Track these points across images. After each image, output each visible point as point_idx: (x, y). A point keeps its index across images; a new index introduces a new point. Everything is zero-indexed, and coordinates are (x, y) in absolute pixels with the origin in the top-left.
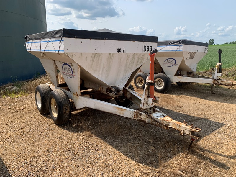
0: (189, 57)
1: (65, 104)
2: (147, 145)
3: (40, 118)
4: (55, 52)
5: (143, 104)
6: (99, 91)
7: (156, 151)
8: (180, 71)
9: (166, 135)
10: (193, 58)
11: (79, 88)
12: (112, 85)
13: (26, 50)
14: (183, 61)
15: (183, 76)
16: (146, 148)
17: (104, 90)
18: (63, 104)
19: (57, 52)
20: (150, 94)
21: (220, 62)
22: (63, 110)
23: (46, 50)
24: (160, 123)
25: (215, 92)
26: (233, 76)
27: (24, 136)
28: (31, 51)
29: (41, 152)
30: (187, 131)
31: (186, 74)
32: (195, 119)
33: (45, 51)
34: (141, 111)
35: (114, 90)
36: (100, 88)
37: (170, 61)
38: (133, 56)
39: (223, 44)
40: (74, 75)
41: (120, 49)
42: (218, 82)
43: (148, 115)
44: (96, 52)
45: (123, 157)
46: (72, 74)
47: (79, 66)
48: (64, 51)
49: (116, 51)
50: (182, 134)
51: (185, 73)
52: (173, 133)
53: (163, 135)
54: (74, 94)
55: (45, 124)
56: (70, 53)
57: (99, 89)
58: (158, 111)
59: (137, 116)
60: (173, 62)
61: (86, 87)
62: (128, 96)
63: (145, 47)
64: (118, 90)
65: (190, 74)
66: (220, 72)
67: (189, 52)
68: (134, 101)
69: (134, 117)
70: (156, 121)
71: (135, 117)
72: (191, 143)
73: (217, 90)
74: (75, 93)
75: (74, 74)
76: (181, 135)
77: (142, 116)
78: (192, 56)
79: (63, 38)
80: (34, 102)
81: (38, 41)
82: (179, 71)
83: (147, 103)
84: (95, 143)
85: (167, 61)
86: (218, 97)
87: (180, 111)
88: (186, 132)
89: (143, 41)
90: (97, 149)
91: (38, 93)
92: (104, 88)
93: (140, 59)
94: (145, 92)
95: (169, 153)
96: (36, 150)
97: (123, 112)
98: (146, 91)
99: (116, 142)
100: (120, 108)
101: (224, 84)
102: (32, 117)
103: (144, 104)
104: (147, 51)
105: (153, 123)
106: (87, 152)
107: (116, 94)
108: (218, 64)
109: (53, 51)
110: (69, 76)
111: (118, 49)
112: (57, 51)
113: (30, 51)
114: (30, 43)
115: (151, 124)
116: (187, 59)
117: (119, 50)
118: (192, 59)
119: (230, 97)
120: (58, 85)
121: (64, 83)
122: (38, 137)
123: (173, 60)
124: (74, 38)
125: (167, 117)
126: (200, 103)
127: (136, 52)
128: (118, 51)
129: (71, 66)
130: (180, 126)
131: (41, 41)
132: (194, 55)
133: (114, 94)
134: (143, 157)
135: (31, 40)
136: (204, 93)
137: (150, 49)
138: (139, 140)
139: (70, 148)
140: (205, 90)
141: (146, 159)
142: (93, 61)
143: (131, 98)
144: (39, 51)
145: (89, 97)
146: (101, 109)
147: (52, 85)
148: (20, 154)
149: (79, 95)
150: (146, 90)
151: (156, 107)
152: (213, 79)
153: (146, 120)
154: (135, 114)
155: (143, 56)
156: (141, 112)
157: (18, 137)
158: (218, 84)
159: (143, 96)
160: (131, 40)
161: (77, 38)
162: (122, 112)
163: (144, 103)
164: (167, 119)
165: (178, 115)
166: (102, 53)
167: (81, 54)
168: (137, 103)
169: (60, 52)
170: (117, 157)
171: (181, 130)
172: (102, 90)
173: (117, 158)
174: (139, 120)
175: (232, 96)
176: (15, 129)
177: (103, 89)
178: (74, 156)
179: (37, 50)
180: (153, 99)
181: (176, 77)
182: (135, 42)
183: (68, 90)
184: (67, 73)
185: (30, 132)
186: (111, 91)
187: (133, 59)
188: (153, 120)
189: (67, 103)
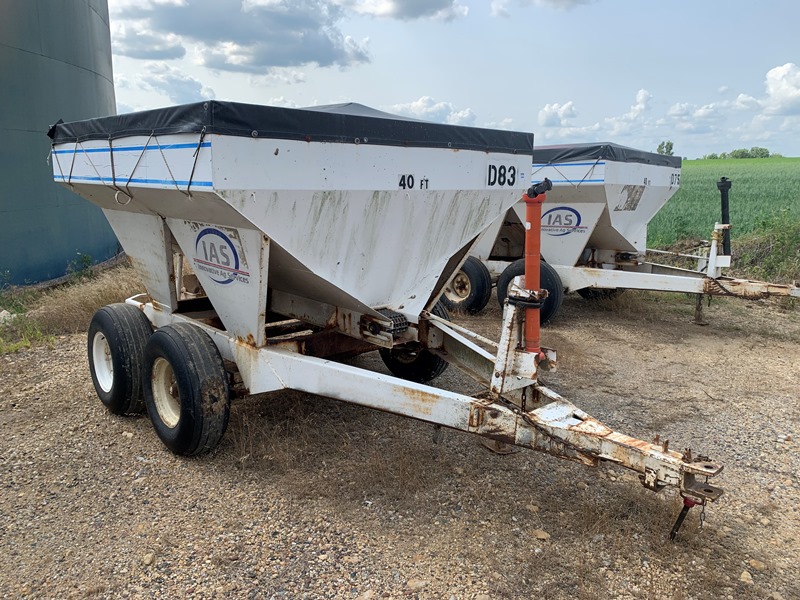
0: (623, 204)
1: (208, 378)
2: (521, 525)
3: (107, 430)
4: (173, 187)
5: (503, 377)
6: (331, 327)
7: (557, 546)
8: (593, 251)
9: (579, 484)
10: (636, 205)
11: (259, 322)
12: (379, 307)
13: (54, 177)
14: (605, 217)
15: (601, 268)
16: (518, 536)
17: (350, 323)
18: (201, 380)
19: (184, 188)
20: (525, 340)
21: (725, 220)
22: (202, 401)
23: (135, 181)
24: (567, 444)
25: (707, 318)
26: (753, 263)
27: (50, 504)
28: (72, 181)
29: (125, 570)
30: (669, 472)
31: (612, 260)
32: (666, 419)
33: (131, 184)
34: (496, 402)
35: (387, 324)
36: (334, 315)
37: (559, 216)
38: (454, 202)
39: (702, 157)
40: (243, 273)
41: (411, 176)
42: (722, 287)
43: (524, 417)
44: (327, 188)
45: (441, 578)
46: (237, 267)
47: (266, 239)
48: (210, 184)
49: (396, 186)
50: (652, 484)
51: (608, 255)
52: (602, 475)
53: (571, 485)
54: (241, 340)
55: (131, 453)
56: (233, 192)
57: (332, 321)
58: (552, 400)
59: (481, 420)
60: (571, 221)
61: (278, 311)
62: (433, 343)
63: (493, 171)
64: (402, 322)
65: (624, 259)
66: (726, 252)
67: (626, 187)
68: (454, 360)
69: (471, 425)
70: (553, 438)
71: (475, 423)
72: (682, 516)
73: (712, 314)
74: (245, 336)
75: (242, 267)
76: (647, 486)
77: (498, 421)
78: (633, 200)
79: (209, 138)
80: (81, 368)
81: (104, 144)
82: (589, 251)
83: (515, 373)
84: (328, 524)
85: (550, 216)
86: (721, 337)
87: (606, 389)
88: (666, 475)
89: (487, 150)
90: (341, 547)
91: (99, 335)
92: (350, 316)
93: (475, 214)
94: (509, 331)
95: (602, 554)
96: (108, 565)
97: (426, 405)
98: (511, 328)
99: (405, 516)
100: (418, 391)
101: (739, 293)
102: (76, 429)
103: (504, 374)
104: (500, 183)
105: (541, 445)
106: (306, 563)
107: (395, 339)
108: (719, 226)
109: (165, 182)
110: (223, 275)
111: (404, 177)
112: (182, 183)
113: (70, 184)
114: (71, 152)
115: (535, 449)
116: (617, 209)
117: (406, 182)
118: (633, 209)
119: (759, 338)
120: (176, 307)
121: (191, 296)
122: (108, 507)
123: (571, 213)
124: (249, 135)
125: (589, 422)
126: (668, 360)
127: (465, 187)
128: (402, 184)
129: (232, 240)
130: (642, 455)
131: (116, 143)
132: (640, 195)
133: (388, 337)
134: (512, 572)
135: (74, 141)
136: (672, 325)
137: (508, 176)
138: (490, 506)
139: (239, 548)
140: (675, 311)
141: (527, 581)
142: (316, 220)
143: (442, 349)
144: (106, 183)
145: (296, 348)
146: (344, 396)
147: (150, 304)
148: (45, 584)
149: (260, 345)
150: (512, 323)
151: (542, 385)
152: (705, 276)
153: (515, 433)
154: (475, 412)
155: (487, 201)
156: (494, 406)
157: (28, 511)
158: (721, 294)
159: (502, 346)
160: (446, 146)
161: (261, 135)
162: (423, 405)
163: (504, 371)
164: (590, 430)
165: (602, 405)
166: (347, 192)
167: (276, 194)
168: (467, 370)
169: (192, 188)
170: (421, 579)
171: (648, 470)
172: (341, 321)
173: (422, 584)
174: (488, 435)
175: (764, 334)
176: (14, 480)
177: (347, 320)
178: (256, 582)
179: (99, 179)
180: (537, 357)
181: (580, 269)
182: (461, 151)
183: (218, 324)
184: (214, 265)
185: (75, 490)
186: (378, 329)
187: (454, 213)
188: (541, 435)
189: (216, 376)
